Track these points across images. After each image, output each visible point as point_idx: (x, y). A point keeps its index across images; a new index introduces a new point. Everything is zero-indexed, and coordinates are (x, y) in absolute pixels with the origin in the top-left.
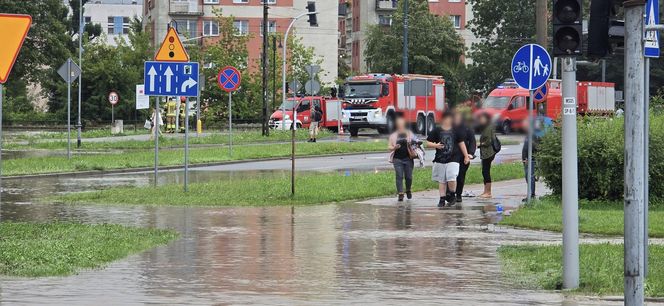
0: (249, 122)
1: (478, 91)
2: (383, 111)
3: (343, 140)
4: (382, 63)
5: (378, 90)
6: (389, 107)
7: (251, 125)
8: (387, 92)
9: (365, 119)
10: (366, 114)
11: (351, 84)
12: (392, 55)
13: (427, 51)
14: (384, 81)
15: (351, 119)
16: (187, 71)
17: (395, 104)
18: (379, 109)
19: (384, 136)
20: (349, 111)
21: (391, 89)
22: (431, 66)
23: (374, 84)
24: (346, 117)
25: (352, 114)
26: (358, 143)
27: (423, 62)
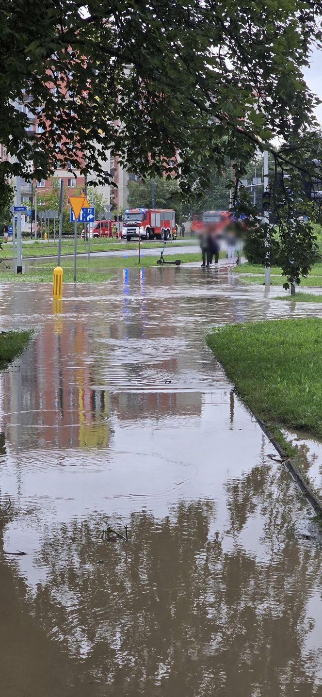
0: (68, 234)
1: (186, 216)
2: (144, 228)
3: (124, 242)
4: (139, 202)
5: (140, 217)
6: (147, 226)
7: (69, 236)
8: (146, 218)
9: (135, 232)
10: (135, 230)
11: (127, 214)
12: (144, 198)
13: (163, 196)
14: (145, 213)
15: (127, 232)
16: (89, 211)
17: (150, 225)
18: (142, 227)
19: (145, 241)
20: (126, 228)
21: (148, 217)
22: (165, 204)
23: (139, 214)
24: (125, 231)
25: (128, 230)
26: (131, 244)
27: (161, 202)
